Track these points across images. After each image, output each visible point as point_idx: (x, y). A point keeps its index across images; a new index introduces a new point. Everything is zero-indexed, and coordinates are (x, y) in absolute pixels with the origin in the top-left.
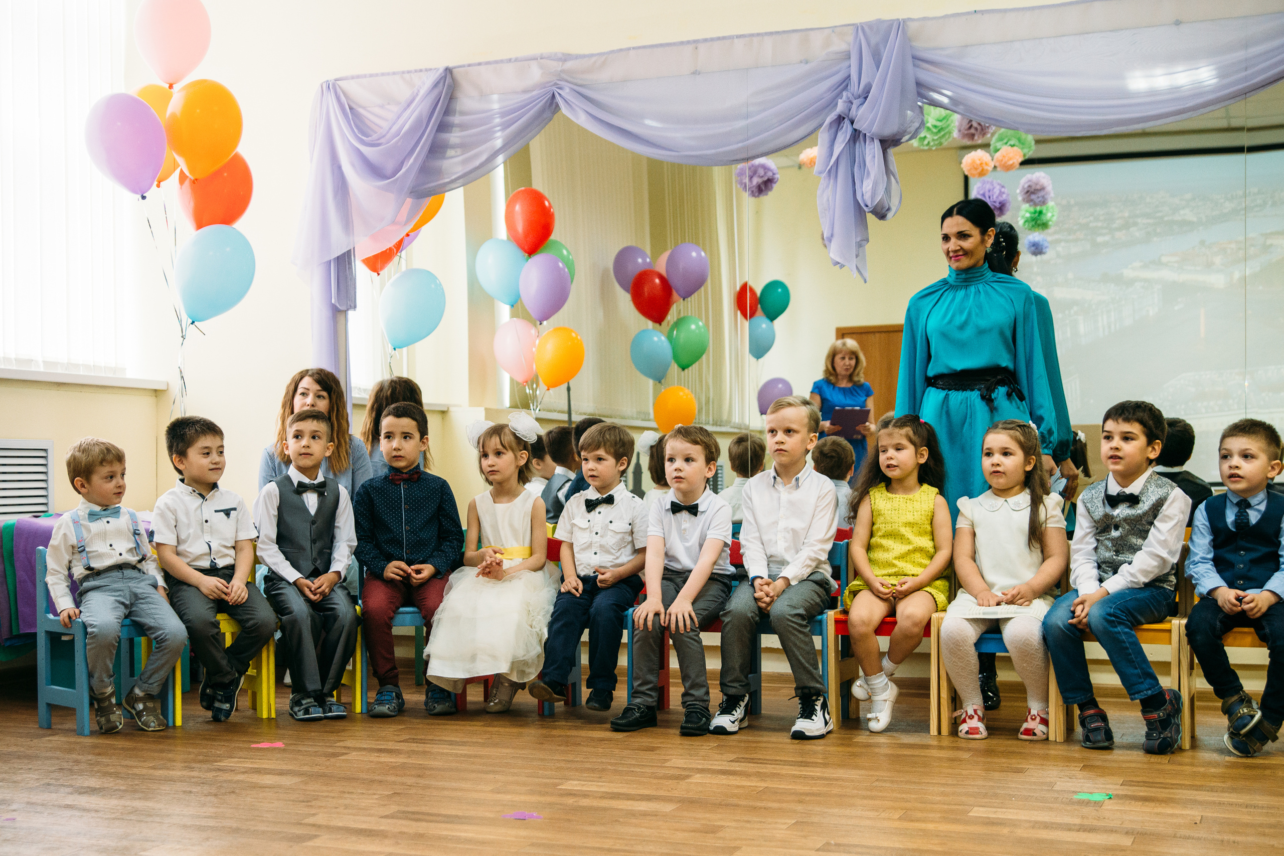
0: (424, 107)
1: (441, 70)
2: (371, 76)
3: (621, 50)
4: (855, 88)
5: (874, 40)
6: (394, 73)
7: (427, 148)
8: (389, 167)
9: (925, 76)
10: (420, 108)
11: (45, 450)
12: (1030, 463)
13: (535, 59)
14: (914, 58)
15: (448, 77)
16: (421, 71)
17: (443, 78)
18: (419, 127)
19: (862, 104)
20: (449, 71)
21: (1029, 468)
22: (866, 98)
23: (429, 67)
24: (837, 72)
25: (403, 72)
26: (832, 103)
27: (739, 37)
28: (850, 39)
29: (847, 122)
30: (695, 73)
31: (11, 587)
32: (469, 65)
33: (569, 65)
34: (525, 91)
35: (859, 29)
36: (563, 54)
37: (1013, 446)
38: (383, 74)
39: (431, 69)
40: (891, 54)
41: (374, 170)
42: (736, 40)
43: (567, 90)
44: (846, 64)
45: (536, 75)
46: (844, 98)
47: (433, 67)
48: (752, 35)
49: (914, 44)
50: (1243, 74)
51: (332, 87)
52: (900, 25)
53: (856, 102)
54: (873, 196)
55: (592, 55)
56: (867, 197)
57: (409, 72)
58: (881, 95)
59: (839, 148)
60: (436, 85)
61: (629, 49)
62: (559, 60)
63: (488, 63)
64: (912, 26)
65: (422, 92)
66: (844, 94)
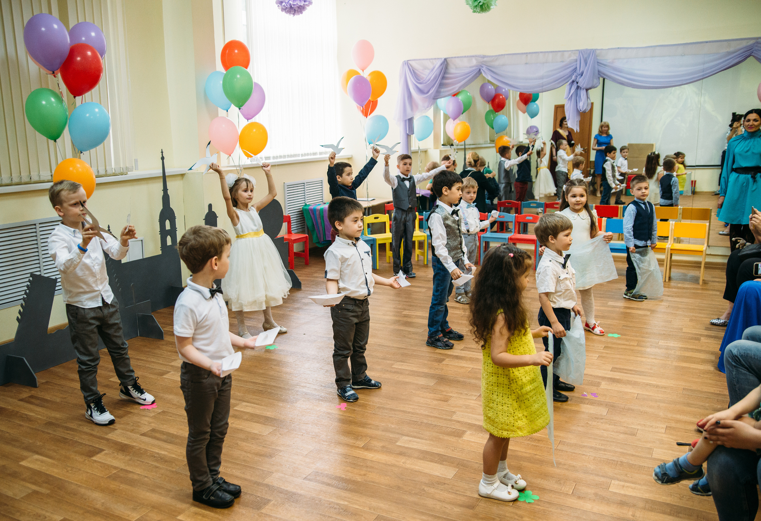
0: (438, 72)
1: (443, 59)
2: (419, 60)
3: (502, 55)
4: (579, 72)
5: (585, 56)
6: (427, 59)
7: (438, 86)
8: (426, 91)
9: (602, 69)
10: (436, 72)
11: (322, 181)
13: (473, 56)
14: (598, 62)
15: (445, 63)
16: (436, 59)
17: (444, 62)
18: (436, 78)
19: (581, 77)
20: (445, 59)
22: (582, 75)
23: (438, 57)
24: (573, 66)
25: (430, 59)
26: (571, 76)
27: (541, 52)
28: (577, 55)
29: (575, 83)
30: (526, 64)
31: (323, 227)
32: (452, 58)
33: (485, 59)
34: (470, 67)
35: (581, 52)
36: (483, 56)
38: (423, 59)
39: (439, 58)
40: (590, 61)
41: (421, 91)
42: (540, 54)
43: (485, 68)
44: (575, 63)
45: (474, 62)
46: (575, 75)
47: (440, 57)
48: (545, 52)
49: (598, 58)
50: (702, 74)
51: (407, 63)
52: (593, 51)
53: (579, 77)
54: (583, 108)
55: (493, 56)
56: (581, 108)
57: (432, 59)
58: (587, 74)
59: (573, 91)
60: (441, 64)
61: (505, 55)
62: (482, 57)
63: (458, 57)
64: (598, 52)
65: (437, 67)
66: (575, 74)
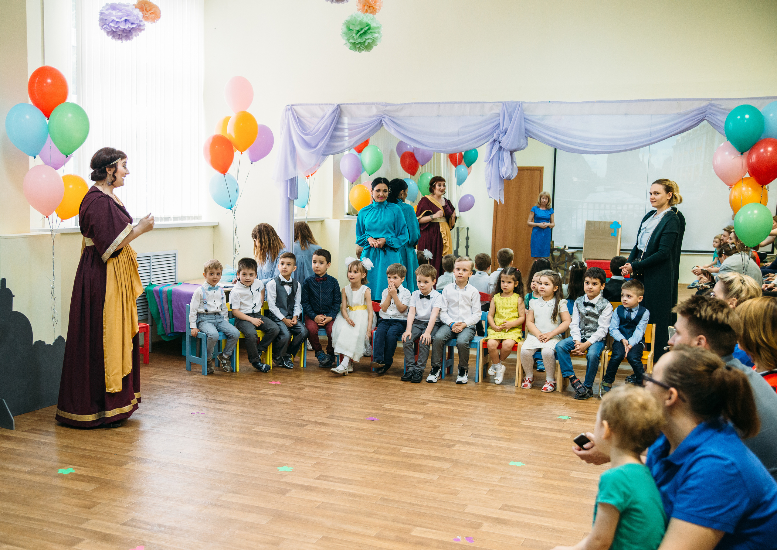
0: (329, 121)
1: (336, 106)
2: (307, 104)
3: (409, 104)
4: (501, 129)
5: (510, 110)
6: (316, 105)
7: (329, 137)
8: (313, 144)
9: (529, 127)
10: (326, 121)
11: (175, 254)
12: (556, 288)
13: (373, 104)
14: (525, 118)
15: (339, 110)
16: (327, 104)
17: (337, 109)
18: (326, 129)
19: (504, 135)
20: (339, 106)
21: (555, 290)
22: (505, 133)
23: (330, 103)
24: (495, 121)
25: (320, 104)
26: (492, 134)
27: (457, 103)
28: (501, 108)
29: (497, 142)
30: (438, 116)
31: (171, 314)
32: (347, 104)
33: (388, 108)
34: (370, 117)
35: (504, 104)
36: (386, 103)
37: (550, 282)
38: (311, 104)
39: (331, 104)
40: (516, 116)
41: (307, 145)
42: (455, 104)
43: (387, 119)
44: (498, 118)
45: (374, 111)
46: (497, 133)
47: (332, 103)
48: (462, 103)
49: (526, 113)
50: (649, 138)
51: (291, 108)
52: (519, 105)
53: (501, 135)
54: (506, 174)
55: (397, 105)
56: (504, 174)
57: (322, 104)
58: (512, 133)
59: (494, 152)
60: (333, 112)
61: (412, 103)
62: (384, 105)
63: (355, 104)
64: (525, 105)
65: (328, 114)
66: (497, 131)
